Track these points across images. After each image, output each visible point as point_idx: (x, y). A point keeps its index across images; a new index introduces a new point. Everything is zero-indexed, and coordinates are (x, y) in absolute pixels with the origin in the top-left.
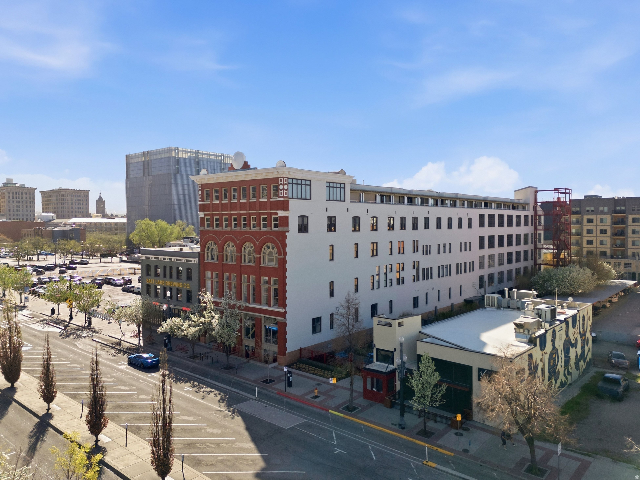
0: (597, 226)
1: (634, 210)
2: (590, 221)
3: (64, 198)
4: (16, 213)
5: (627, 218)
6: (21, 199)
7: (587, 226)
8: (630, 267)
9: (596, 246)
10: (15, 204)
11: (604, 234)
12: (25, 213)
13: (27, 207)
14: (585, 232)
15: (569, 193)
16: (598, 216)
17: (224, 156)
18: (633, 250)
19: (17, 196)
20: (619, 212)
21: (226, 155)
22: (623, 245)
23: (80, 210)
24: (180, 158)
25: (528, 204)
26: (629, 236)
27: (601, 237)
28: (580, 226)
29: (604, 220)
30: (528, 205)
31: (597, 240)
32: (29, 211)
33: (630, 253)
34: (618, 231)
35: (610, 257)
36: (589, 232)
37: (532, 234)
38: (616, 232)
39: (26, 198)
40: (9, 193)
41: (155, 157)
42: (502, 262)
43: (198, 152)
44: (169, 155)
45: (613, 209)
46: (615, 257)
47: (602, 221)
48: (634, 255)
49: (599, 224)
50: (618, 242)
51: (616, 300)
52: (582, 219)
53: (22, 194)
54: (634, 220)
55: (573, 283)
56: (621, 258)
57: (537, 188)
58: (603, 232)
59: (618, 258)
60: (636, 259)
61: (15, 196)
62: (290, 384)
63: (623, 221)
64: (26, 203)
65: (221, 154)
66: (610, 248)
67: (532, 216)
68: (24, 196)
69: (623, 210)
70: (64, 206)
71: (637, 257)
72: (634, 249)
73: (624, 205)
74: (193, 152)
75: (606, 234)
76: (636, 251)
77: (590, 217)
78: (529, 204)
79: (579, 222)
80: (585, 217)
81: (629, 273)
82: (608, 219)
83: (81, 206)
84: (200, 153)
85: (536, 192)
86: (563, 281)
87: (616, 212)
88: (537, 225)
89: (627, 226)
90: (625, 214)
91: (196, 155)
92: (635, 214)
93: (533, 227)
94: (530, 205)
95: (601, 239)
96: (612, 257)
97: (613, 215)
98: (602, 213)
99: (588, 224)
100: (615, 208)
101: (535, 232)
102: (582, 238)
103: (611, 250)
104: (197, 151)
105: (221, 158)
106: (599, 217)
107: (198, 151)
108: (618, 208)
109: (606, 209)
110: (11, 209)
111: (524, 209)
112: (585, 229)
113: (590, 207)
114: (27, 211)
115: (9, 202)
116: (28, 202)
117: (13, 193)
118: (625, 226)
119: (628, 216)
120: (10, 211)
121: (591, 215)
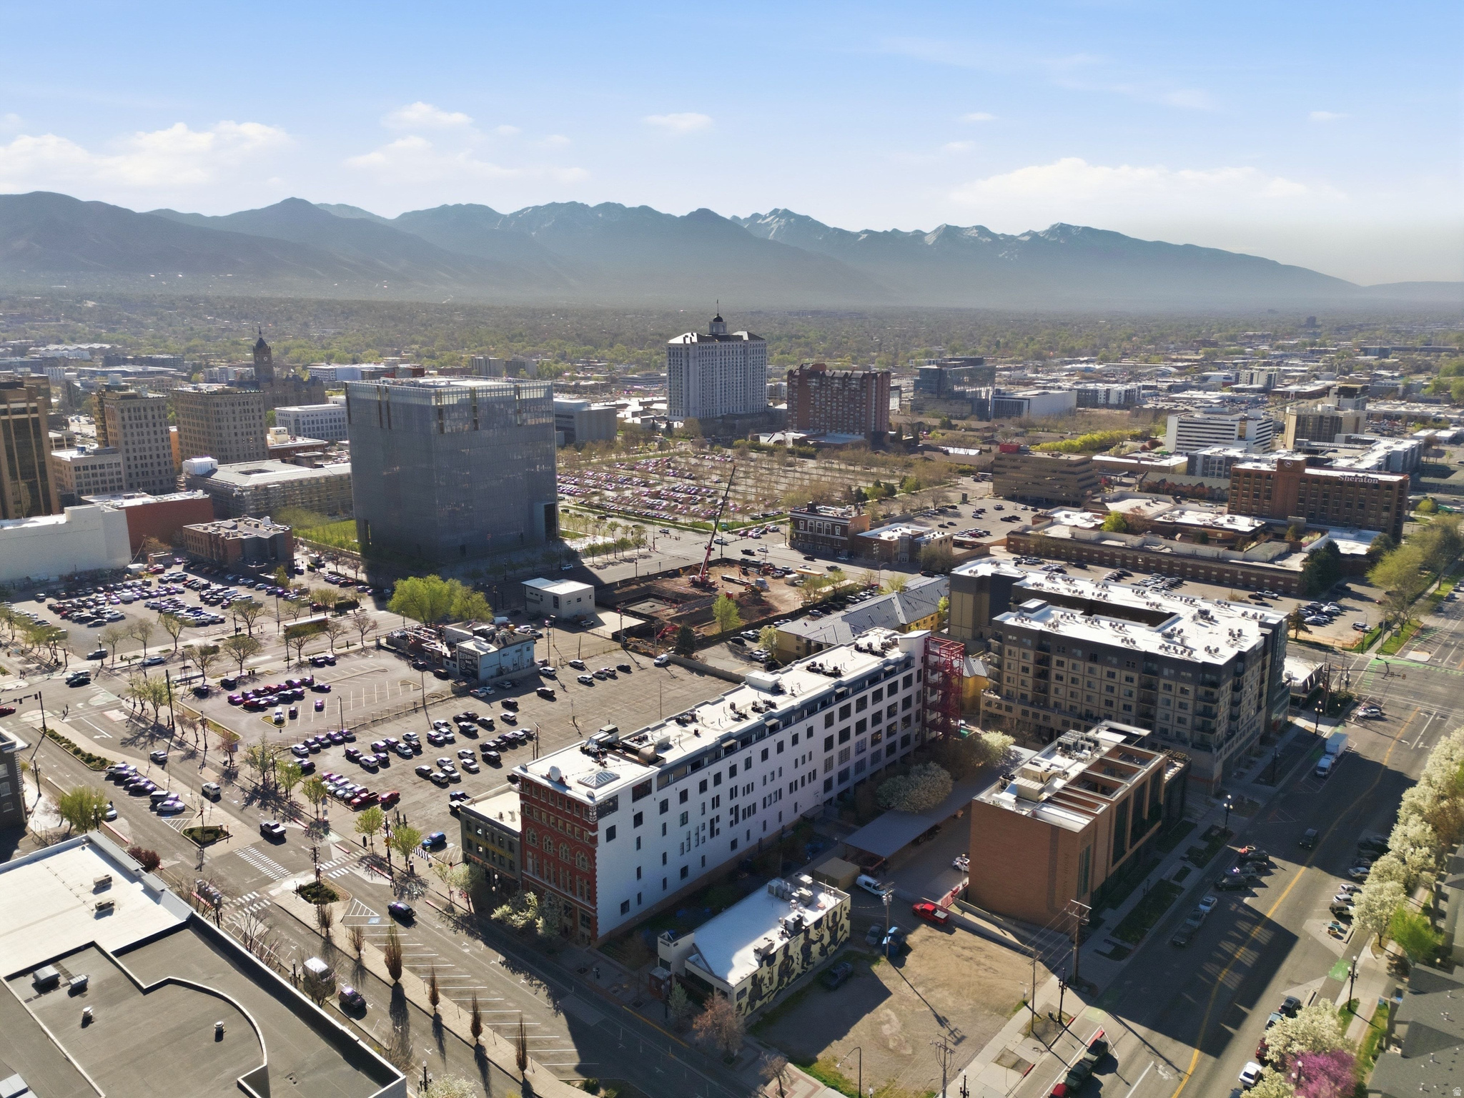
1: (1059, 651)
3: (219, 409)
4: (137, 446)
5: (1051, 659)
6: (143, 421)
7: (1008, 659)
9: (1017, 686)
10: (135, 430)
12: (154, 444)
13: (155, 433)
19: (137, 414)
20: (1044, 649)
22: (1045, 691)
23: (249, 430)
26: (1052, 681)
29: (1027, 656)
31: (1018, 678)
32: (160, 441)
34: (1040, 672)
39: (153, 417)
40: (122, 411)
41: (399, 399)
44: (426, 403)
46: (1035, 704)
47: (1024, 656)
48: (1055, 706)
49: (1021, 660)
50: (1041, 686)
52: (1003, 649)
53: (145, 410)
54: (1058, 663)
56: (1041, 708)
58: (1025, 670)
59: (1038, 706)
60: (1056, 712)
61: (133, 414)
62: (598, 977)
63: (1047, 661)
64: (154, 425)
66: (1031, 692)
68: (150, 414)
69: (1048, 648)
70: (222, 424)
72: (1056, 698)
75: (1028, 673)
76: (1058, 701)
77: (1012, 648)
80: (1007, 648)
82: (1031, 655)
83: (252, 422)
87: (1040, 648)
89: (1051, 668)
90: (1049, 654)
91: (471, 395)
92: (1060, 655)
95: (1023, 678)
96: (1032, 704)
97: (1036, 651)
98: (1025, 646)
100: (1039, 644)
103: (1032, 694)
106: (1021, 650)
109: (1029, 642)
110: (129, 439)
112: (1006, 661)
113: (1013, 636)
114: (156, 441)
115: (124, 427)
116: (158, 425)
117: (129, 411)
118: (1048, 668)
119: (1052, 656)
120: (126, 443)
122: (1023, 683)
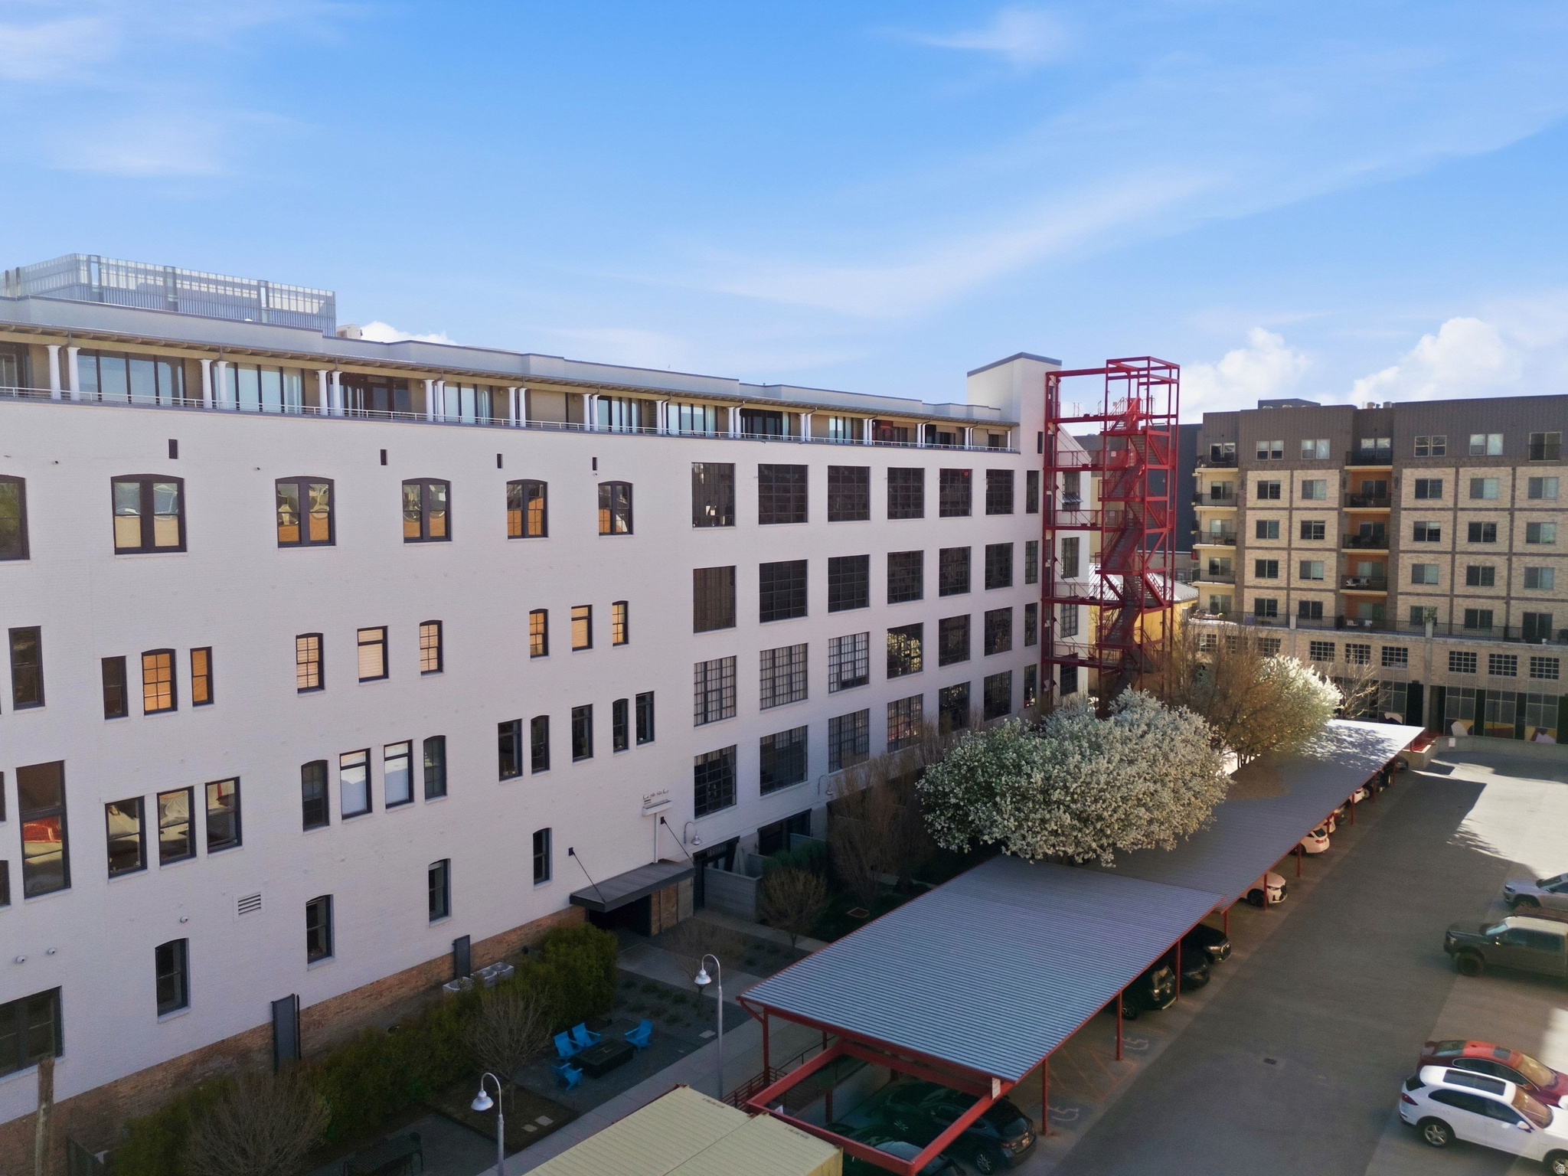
0: (1291, 509)
1: (1423, 452)
2: (1269, 491)
5: (1398, 481)
7: (1258, 509)
8: (1401, 664)
9: (1289, 583)
11: (1316, 538)
14: (1251, 530)
15: (1168, 382)
16: (1296, 473)
17: (267, 289)
18: (1416, 598)
20: (1371, 458)
21: (277, 286)
22: (1382, 579)
24: (108, 288)
25: (1013, 426)
26: (1401, 548)
27: (1307, 550)
28: (1235, 509)
29: (1318, 490)
30: (1013, 429)
31: (1289, 560)
33: (1403, 609)
34: (1363, 527)
35: (1333, 622)
36: (1265, 529)
37: (1031, 547)
38: (1358, 532)
42: (860, 673)
43: (174, 275)
45: (1349, 448)
46: (1350, 623)
47: (1308, 490)
48: (1418, 617)
49: (1298, 502)
50: (1365, 569)
51: (1324, 845)
52: (1243, 485)
54: (1423, 489)
55: (1093, 809)
56: (1372, 629)
57: (1058, 363)
58: (1312, 531)
59: (1360, 627)
60: (1423, 634)
63: (1382, 492)
65: (259, 281)
66: (1335, 592)
67: (1032, 475)
69: (1385, 450)
71: (1429, 627)
72: (1418, 594)
73: (1389, 434)
74: (155, 273)
75: (1322, 538)
76: (1424, 602)
77: (1270, 476)
78: (1018, 425)
79: (1234, 496)
80: (1254, 478)
81: (1399, 686)
82: (1330, 484)
84: (183, 277)
85: (1054, 377)
86: (1047, 803)
87: (1358, 457)
88: (1059, 506)
89: (1398, 509)
90: (1390, 467)
91: (165, 281)
92: (1426, 466)
93: (1037, 519)
94: (1023, 427)
95: (1307, 556)
96: (1340, 624)
97: (1347, 468)
98: (1311, 462)
99: (1263, 503)
100: (1357, 444)
101: (1049, 537)
102: (1240, 554)
103: (1339, 597)
104: (169, 270)
105: (259, 294)
106: (1300, 475)
107: (174, 268)
108: (1367, 444)
109: (1323, 448)
111: (996, 443)
112: (1251, 519)
113: (1271, 438)
118: (1388, 510)
119: (1401, 473)
121: (1272, 468)
122: (1306, 570)
